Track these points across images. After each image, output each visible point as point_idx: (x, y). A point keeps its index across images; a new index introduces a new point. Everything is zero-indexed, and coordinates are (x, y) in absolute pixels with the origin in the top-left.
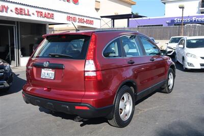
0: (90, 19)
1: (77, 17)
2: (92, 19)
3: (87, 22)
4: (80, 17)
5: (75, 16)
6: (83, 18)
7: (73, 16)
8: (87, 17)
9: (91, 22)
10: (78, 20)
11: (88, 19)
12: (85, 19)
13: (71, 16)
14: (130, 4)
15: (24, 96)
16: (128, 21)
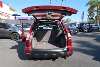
2: (9, 15)
6: (6, 14)
7: (2, 13)
8: (7, 14)
9: (9, 17)
10: (3, 15)
12: (7, 15)
14: (14, 11)
15: (31, 54)
16: (16, 17)
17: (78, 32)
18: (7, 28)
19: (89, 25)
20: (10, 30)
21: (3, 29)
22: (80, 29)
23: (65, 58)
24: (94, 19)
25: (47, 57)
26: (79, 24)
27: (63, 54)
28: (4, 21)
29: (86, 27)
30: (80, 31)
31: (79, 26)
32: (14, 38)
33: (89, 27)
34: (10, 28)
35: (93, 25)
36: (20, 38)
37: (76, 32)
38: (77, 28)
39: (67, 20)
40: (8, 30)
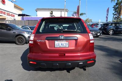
0: (13, 14)
1: (6, 12)
2: (14, 14)
3: (11, 15)
4: (8, 13)
5: (5, 11)
6: (9, 13)
7: (4, 11)
9: (14, 16)
10: (6, 14)
11: (12, 14)
13: (3, 11)
14: (21, 10)
15: (36, 63)
16: (23, 17)
17: (101, 34)
18: (10, 30)
19: (115, 25)
20: (14, 33)
21: (5, 31)
22: (104, 31)
23: (85, 70)
24: (121, 19)
25: (59, 68)
26: (102, 25)
27: (82, 63)
28: (9, 22)
29: (112, 28)
30: (103, 33)
31: (101, 27)
32: (19, 42)
33: (116, 29)
34: (14, 30)
35: (120, 25)
36: (27, 42)
37: (99, 34)
38: (99, 29)
39: (86, 20)
40: (12, 32)
